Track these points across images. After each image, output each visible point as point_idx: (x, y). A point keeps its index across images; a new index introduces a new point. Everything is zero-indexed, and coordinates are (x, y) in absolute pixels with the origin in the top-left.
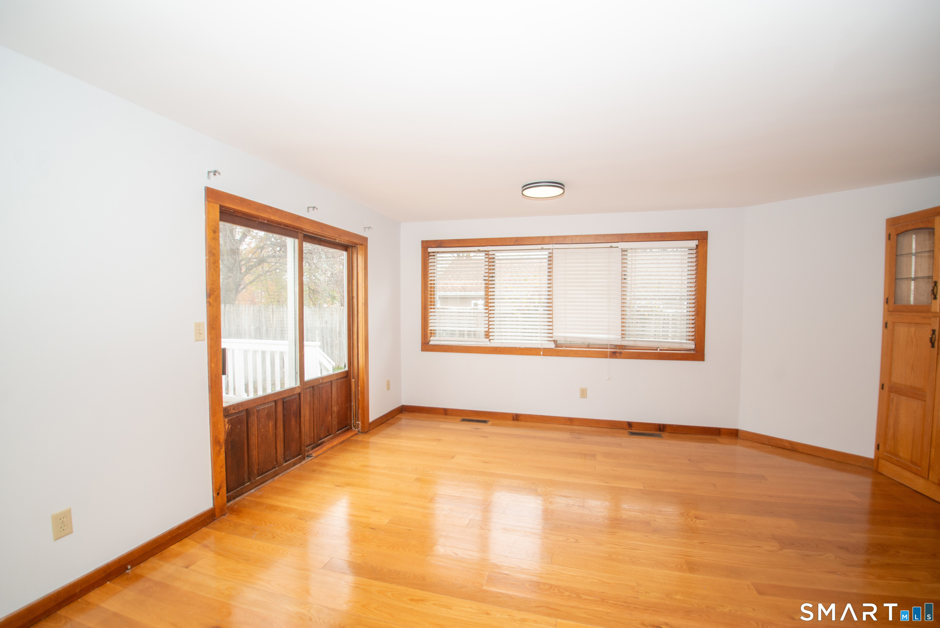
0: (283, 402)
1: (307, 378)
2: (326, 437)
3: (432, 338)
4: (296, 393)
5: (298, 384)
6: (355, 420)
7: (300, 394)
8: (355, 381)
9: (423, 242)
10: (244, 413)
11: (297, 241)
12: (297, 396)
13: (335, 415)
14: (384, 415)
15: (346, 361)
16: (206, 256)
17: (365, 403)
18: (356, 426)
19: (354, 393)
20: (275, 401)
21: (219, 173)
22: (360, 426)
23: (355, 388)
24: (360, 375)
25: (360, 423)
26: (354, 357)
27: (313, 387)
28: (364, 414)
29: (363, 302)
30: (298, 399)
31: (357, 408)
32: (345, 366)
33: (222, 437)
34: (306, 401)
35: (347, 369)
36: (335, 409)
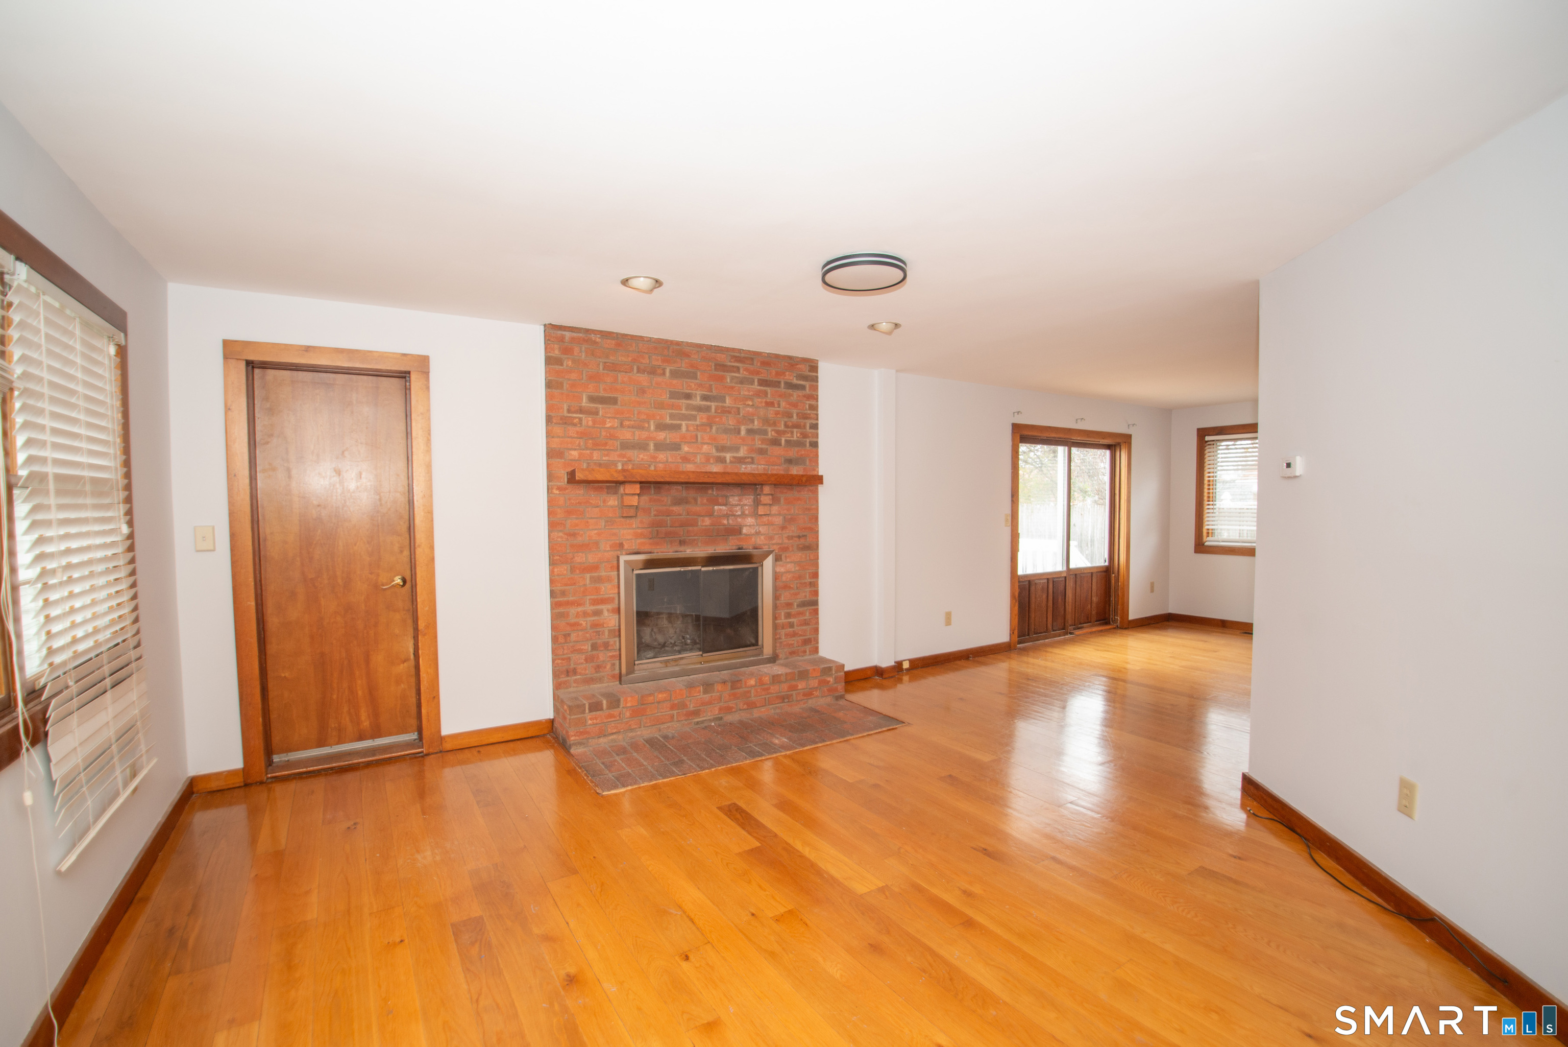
0: (1053, 582)
1: (1072, 566)
2: (1085, 623)
3: (1208, 539)
4: (1063, 575)
5: (1065, 569)
6: (1113, 615)
7: (1065, 577)
8: (1115, 576)
9: (1198, 430)
10: (1027, 583)
11: (1066, 448)
12: (1063, 579)
13: (1094, 605)
14: (1146, 618)
15: (1106, 556)
16: (1012, 470)
17: (1125, 599)
18: (1115, 621)
19: (1113, 588)
20: (1048, 579)
21: (1021, 413)
22: (1119, 622)
23: (1115, 583)
24: (1120, 571)
25: (1119, 618)
26: (1115, 553)
27: (1076, 575)
28: (1123, 609)
29: (1126, 498)
30: (1064, 581)
31: (1117, 603)
32: (1105, 561)
33: (1017, 594)
34: (1070, 585)
35: (1107, 564)
36: (1095, 599)
